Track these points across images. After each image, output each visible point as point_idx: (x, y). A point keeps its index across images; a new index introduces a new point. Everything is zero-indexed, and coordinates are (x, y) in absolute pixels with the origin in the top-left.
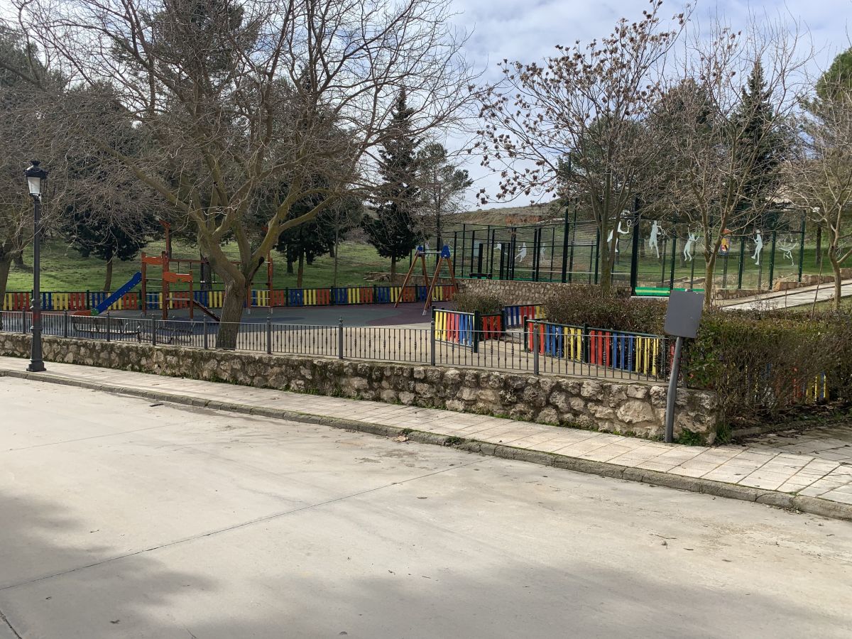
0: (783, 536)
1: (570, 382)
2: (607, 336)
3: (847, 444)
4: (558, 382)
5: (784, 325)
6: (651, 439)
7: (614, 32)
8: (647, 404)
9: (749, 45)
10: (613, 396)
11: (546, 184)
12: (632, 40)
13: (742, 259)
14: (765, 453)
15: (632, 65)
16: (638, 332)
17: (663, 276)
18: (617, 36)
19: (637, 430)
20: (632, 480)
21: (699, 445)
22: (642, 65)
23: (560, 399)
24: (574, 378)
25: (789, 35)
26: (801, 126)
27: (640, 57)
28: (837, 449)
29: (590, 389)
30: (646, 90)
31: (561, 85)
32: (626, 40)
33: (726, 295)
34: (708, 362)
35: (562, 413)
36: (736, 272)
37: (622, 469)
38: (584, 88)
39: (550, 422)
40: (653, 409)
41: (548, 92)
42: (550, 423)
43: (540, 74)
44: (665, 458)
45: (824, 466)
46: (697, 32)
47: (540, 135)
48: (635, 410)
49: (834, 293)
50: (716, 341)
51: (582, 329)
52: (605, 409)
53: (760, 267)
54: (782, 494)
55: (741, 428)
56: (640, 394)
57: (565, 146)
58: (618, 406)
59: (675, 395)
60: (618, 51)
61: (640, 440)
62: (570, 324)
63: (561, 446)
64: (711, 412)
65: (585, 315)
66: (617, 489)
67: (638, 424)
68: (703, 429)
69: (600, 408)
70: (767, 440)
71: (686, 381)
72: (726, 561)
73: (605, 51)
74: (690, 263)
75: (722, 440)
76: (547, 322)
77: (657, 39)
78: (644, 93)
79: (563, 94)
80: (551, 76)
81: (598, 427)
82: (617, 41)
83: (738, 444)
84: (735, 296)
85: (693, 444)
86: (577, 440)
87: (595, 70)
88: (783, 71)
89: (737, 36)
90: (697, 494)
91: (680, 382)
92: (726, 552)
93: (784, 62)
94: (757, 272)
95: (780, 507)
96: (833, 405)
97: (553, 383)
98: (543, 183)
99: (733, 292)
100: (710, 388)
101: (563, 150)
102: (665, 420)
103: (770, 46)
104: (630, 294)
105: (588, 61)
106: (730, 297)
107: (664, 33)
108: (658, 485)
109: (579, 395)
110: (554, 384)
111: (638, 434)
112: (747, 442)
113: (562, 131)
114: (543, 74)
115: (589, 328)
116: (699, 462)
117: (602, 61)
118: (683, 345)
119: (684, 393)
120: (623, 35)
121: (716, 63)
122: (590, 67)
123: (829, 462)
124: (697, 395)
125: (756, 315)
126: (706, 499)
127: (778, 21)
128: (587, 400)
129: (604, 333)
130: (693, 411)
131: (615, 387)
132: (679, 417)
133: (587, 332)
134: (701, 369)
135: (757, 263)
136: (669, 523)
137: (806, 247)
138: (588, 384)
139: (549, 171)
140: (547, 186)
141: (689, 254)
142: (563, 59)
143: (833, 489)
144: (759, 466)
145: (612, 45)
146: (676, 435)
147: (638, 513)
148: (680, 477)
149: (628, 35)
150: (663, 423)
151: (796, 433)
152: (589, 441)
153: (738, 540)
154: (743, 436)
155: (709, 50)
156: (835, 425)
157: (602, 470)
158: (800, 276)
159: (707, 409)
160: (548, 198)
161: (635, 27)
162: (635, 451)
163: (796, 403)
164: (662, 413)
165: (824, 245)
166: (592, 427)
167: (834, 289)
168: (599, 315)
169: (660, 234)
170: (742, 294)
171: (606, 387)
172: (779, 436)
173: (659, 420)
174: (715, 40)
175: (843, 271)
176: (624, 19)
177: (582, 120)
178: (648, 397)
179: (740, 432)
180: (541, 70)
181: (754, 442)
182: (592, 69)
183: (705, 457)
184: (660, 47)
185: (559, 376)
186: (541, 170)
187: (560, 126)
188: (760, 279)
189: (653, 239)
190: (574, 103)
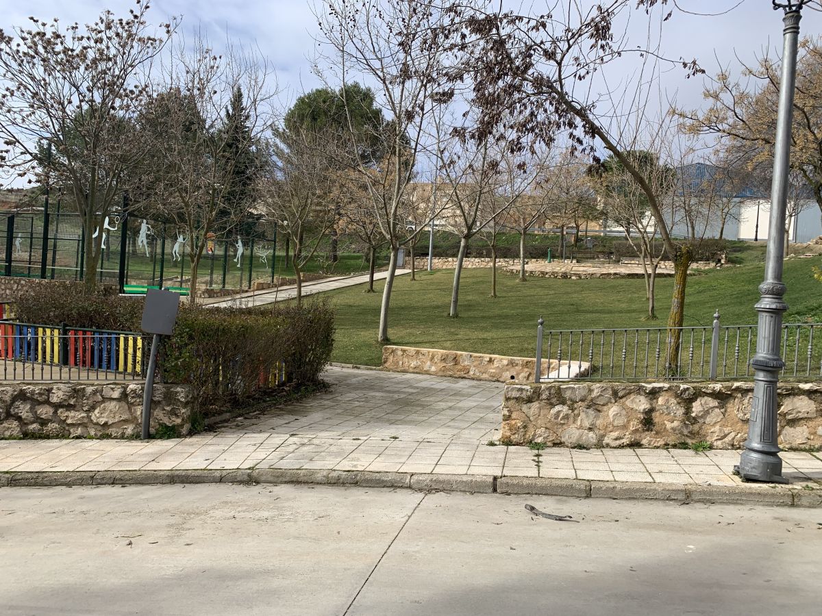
0: (240, 509)
1: (37, 389)
2: (89, 336)
3: (296, 417)
4: (21, 390)
5: (250, 321)
6: (127, 438)
7: (99, 22)
8: (124, 404)
9: (228, 69)
10: (87, 399)
11: (17, 168)
12: (118, 35)
13: (225, 261)
14: (232, 436)
15: (119, 60)
16: (122, 330)
17: (154, 274)
18: (102, 27)
19: (113, 431)
20: (102, 484)
21: (174, 438)
22: (129, 63)
23: (24, 408)
24: (42, 384)
25: (260, 70)
26: (273, 151)
27: (127, 54)
28: (289, 423)
29: (60, 394)
30: (134, 89)
31: (35, 61)
32: (111, 33)
33: (211, 293)
34: (183, 357)
35: (27, 424)
36: (222, 272)
37: (91, 474)
38: (64, 71)
39: (11, 436)
40: (129, 408)
41: (20, 65)
42: (11, 438)
43: (9, 43)
44: (140, 456)
45: (277, 439)
46: (183, 44)
47: (9, 111)
48: (111, 411)
49: (296, 293)
50: (191, 337)
51: (59, 329)
52: (78, 413)
53: (241, 269)
54: (243, 471)
55: (214, 416)
56: (116, 394)
57: (42, 130)
58: (93, 408)
59: (152, 391)
60: (104, 42)
61: (116, 440)
62: (46, 324)
63: (21, 461)
64: (186, 404)
65: (63, 314)
66: (84, 497)
67: (114, 426)
68: (179, 421)
69: (72, 414)
70: (235, 423)
71: (163, 377)
72: (188, 545)
73: (88, 38)
74: (179, 263)
75: (196, 429)
76: (17, 322)
77: (144, 42)
78: (132, 92)
79: (39, 71)
80: (23, 49)
81: (70, 433)
82: (102, 31)
83: (210, 431)
84: (219, 294)
85: (169, 438)
86: (42, 452)
87: (77, 55)
88: (255, 101)
89: (218, 59)
90: (169, 485)
91: (157, 379)
92: (188, 536)
93: (255, 92)
94: (238, 273)
95: (241, 482)
96: (290, 386)
97: (15, 391)
98: (14, 166)
99: (218, 291)
100: (186, 381)
101: (39, 133)
102: (142, 417)
103: (245, 75)
104: (118, 291)
105: (69, 43)
106: (215, 295)
107: (152, 37)
108: (130, 484)
109: (47, 402)
110: (16, 393)
111: (114, 435)
112: (219, 427)
113: (38, 112)
114: (14, 45)
115: (68, 328)
116: (172, 454)
117: (85, 48)
118: (160, 341)
119: (160, 388)
120: (109, 27)
121: (200, 79)
122: (72, 50)
123: (282, 435)
124: (172, 389)
125: (231, 312)
126: (177, 489)
127: (251, 55)
128: (57, 406)
129: (85, 332)
130: (168, 405)
131: (89, 390)
132: (155, 413)
133: (65, 332)
134: (176, 364)
135: (239, 266)
136: (137, 521)
137: (277, 253)
138: (59, 389)
139: (22, 153)
140: (18, 170)
141: (177, 255)
142: (38, 34)
143: (282, 458)
144: (226, 448)
145: (97, 34)
146: (152, 431)
147: (105, 518)
148: (153, 472)
149: (113, 29)
150: (140, 421)
151: (259, 414)
152: (58, 450)
153: (201, 522)
154: (215, 423)
155: (194, 66)
156: (289, 403)
157: (69, 479)
158: (273, 278)
159: (181, 402)
160: (22, 184)
161: (121, 23)
162: (109, 453)
163: (261, 388)
164: (139, 411)
165: (291, 253)
166: (62, 435)
167: (296, 289)
168: (79, 314)
169: (149, 233)
170: (224, 293)
171: (79, 390)
172: (246, 418)
173: (136, 418)
174: (199, 58)
175: (304, 275)
176: (109, 12)
177: (62, 104)
178: (124, 396)
179: (213, 420)
180: (10, 39)
181: (224, 427)
182: (75, 53)
183: (179, 448)
184: (146, 51)
185: (24, 383)
186: (12, 151)
187: (35, 106)
188: (241, 280)
189: (142, 238)
190: (53, 84)
